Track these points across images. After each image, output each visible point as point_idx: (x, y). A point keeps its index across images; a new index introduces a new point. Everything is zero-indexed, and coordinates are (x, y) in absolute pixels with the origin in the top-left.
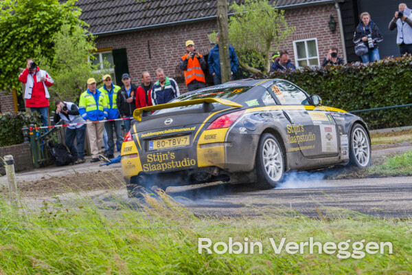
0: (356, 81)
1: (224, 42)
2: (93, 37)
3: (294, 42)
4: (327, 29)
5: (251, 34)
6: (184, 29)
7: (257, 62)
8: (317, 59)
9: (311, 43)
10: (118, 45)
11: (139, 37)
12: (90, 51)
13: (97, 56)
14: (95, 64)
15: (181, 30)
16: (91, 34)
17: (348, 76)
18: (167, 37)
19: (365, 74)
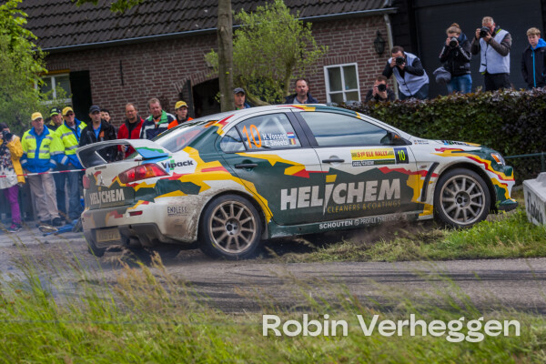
0: (411, 125)
1: (227, 65)
2: (42, 53)
3: (325, 68)
4: (371, 50)
5: (265, 55)
6: (171, 45)
7: (272, 95)
8: (357, 92)
9: (349, 70)
10: (78, 66)
11: (108, 55)
12: (37, 73)
13: (48, 81)
14: (45, 92)
15: (167, 47)
16: (40, 49)
17: (400, 117)
18: (147, 56)
19: (422, 115)
